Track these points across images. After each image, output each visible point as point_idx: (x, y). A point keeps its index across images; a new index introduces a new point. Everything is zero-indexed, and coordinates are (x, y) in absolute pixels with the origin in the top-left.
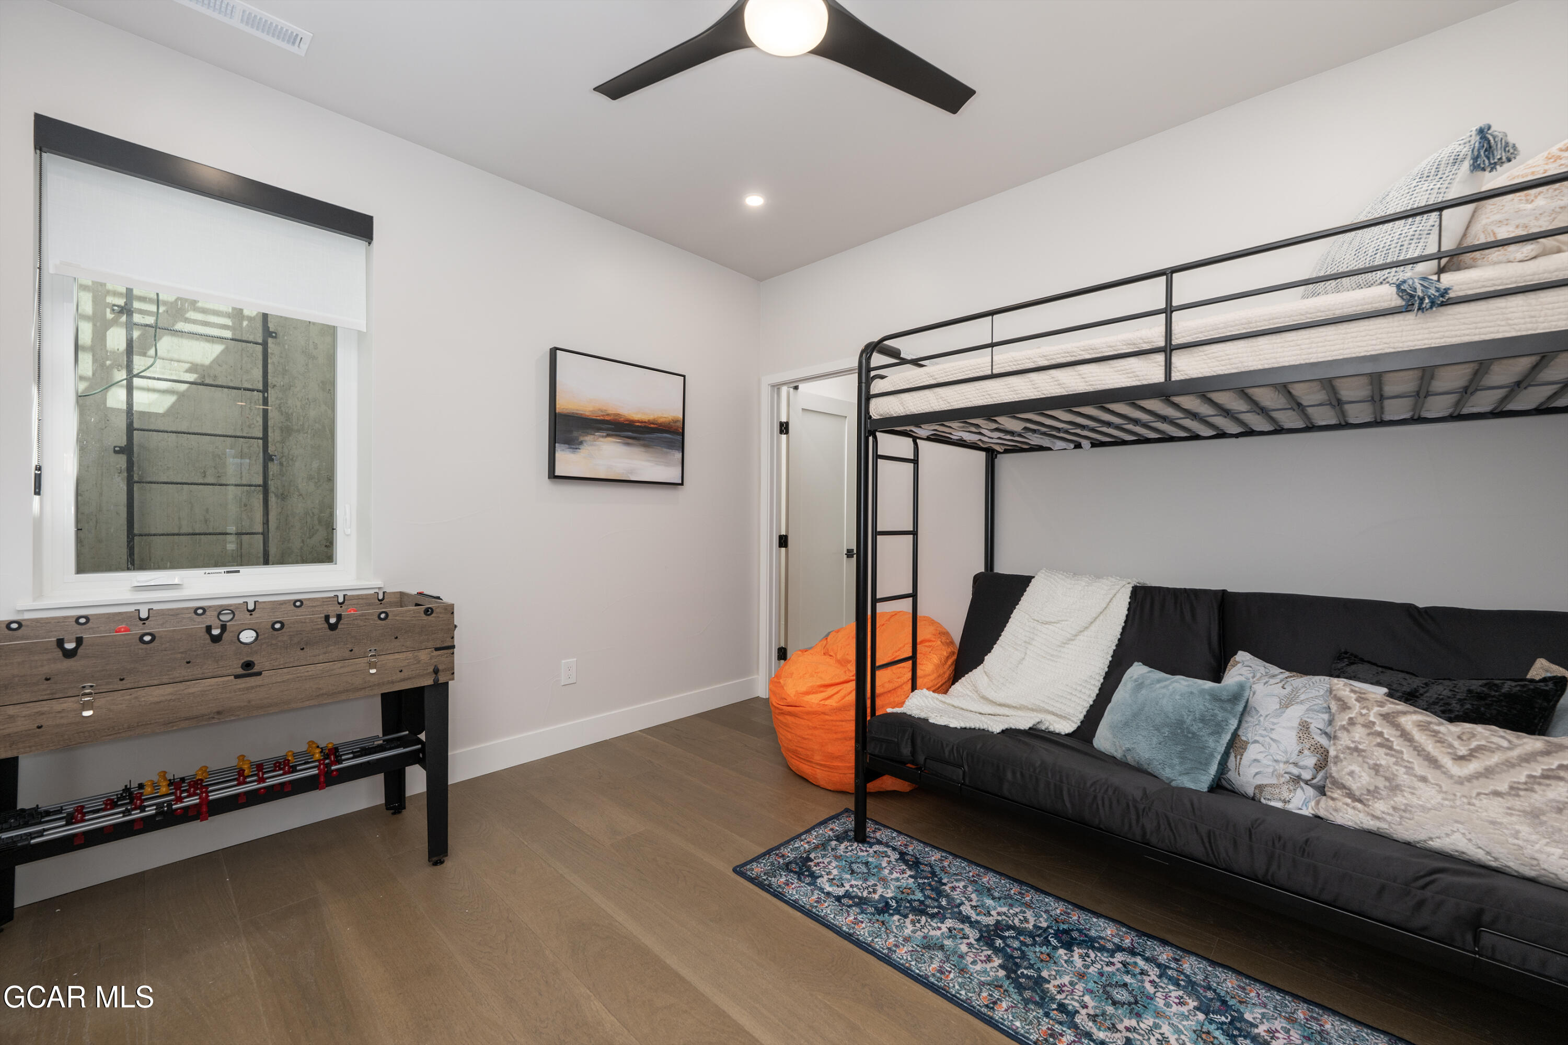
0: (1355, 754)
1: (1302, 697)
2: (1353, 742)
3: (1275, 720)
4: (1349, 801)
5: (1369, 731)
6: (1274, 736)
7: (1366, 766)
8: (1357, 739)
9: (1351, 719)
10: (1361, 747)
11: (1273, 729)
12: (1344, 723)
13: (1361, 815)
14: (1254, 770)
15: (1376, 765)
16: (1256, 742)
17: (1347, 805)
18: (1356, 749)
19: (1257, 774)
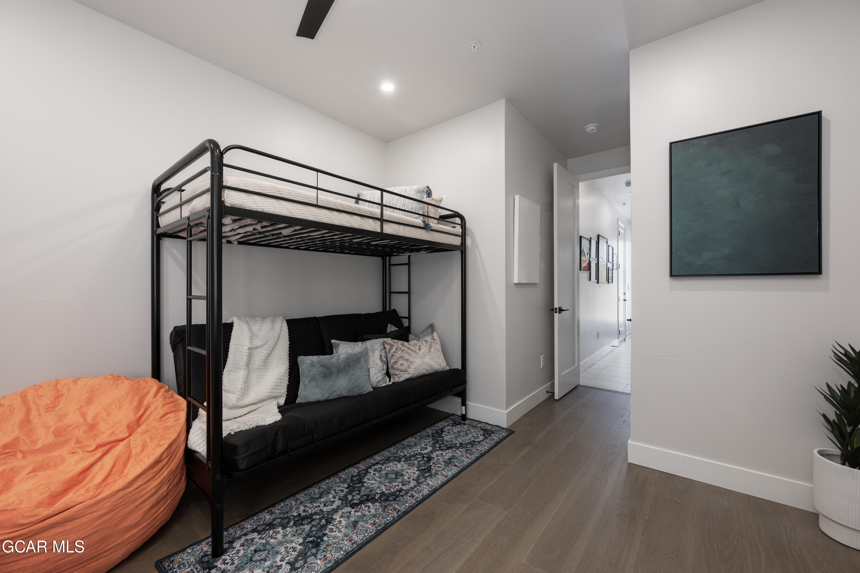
0: (401, 358)
1: (376, 347)
2: (399, 355)
3: (374, 358)
4: (403, 372)
5: (401, 350)
6: (376, 363)
7: (404, 360)
8: (400, 354)
9: (396, 348)
10: (401, 356)
11: (374, 361)
12: (394, 350)
13: (407, 375)
14: (375, 377)
15: (406, 359)
16: (372, 367)
17: (403, 374)
18: (401, 357)
19: (377, 378)
